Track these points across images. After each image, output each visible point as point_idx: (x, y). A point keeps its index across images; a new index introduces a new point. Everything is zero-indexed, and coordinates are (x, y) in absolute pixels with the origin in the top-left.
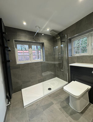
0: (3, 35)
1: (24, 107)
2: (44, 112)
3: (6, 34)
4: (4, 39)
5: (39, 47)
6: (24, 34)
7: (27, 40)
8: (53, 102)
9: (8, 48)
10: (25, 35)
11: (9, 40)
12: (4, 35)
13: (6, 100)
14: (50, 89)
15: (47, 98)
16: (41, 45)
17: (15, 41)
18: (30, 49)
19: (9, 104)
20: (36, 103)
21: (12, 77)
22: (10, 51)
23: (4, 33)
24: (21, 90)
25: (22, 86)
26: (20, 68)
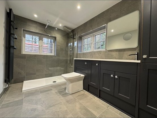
0: (10, 23)
1: (22, 91)
2: (41, 94)
3: (14, 23)
4: (11, 26)
5: (52, 40)
6: (34, 25)
7: (37, 31)
8: (53, 89)
9: (14, 34)
10: (36, 26)
11: (16, 29)
12: (12, 23)
14: (54, 82)
16: (54, 38)
17: (24, 30)
18: (41, 41)
19: (6, 87)
21: (14, 66)
22: (16, 39)
23: (12, 21)
24: (23, 82)
25: (25, 77)
26: (25, 58)
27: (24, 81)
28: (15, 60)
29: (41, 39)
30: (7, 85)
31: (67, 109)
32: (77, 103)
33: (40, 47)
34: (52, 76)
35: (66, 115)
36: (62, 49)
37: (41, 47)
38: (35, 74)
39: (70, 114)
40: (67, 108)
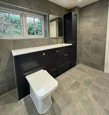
31: (80, 102)
32: (68, 92)
35: (86, 101)
39: (83, 97)
40: (78, 102)
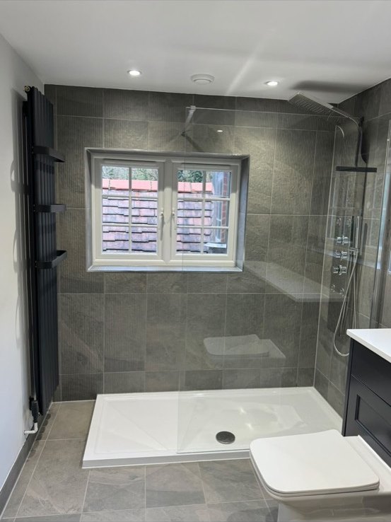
1: (81, 465)
2: (147, 511)
8: (206, 495)
10: (142, 118)
13: (25, 411)
14: (226, 437)
15: (187, 470)
18: (168, 190)
19: (34, 432)
20: (132, 470)
24: (95, 398)
25: (100, 378)
26: (101, 291)
27: (99, 396)
28: (65, 301)
29: (167, 181)
30: (36, 424)
33: (163, 223)
34: (219, 387)
36: (281, 232)
37: (167, 226)
38: (140, 366)
